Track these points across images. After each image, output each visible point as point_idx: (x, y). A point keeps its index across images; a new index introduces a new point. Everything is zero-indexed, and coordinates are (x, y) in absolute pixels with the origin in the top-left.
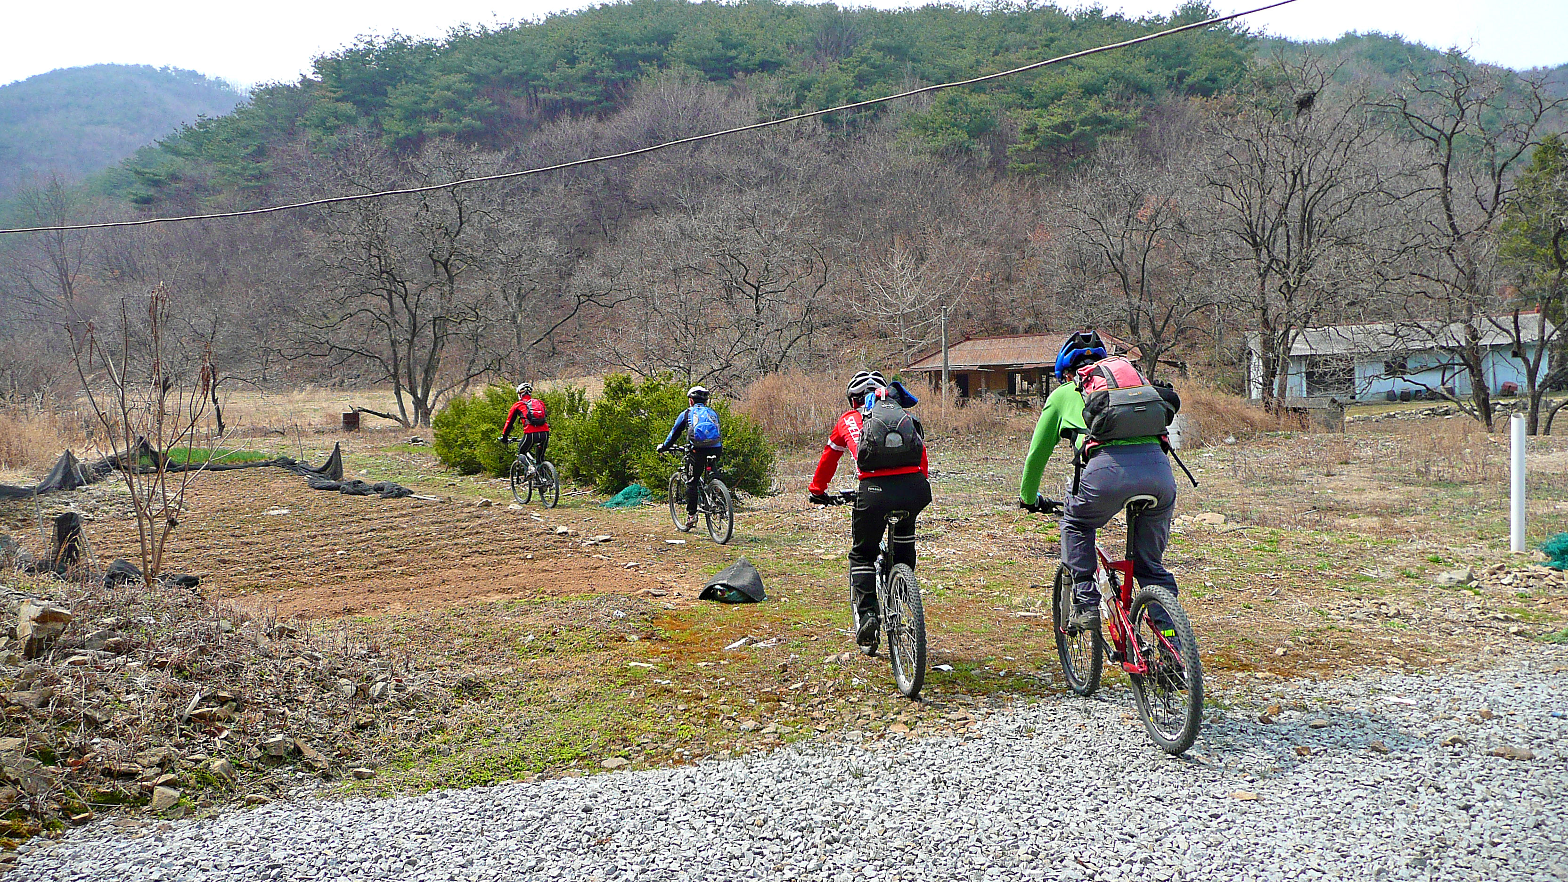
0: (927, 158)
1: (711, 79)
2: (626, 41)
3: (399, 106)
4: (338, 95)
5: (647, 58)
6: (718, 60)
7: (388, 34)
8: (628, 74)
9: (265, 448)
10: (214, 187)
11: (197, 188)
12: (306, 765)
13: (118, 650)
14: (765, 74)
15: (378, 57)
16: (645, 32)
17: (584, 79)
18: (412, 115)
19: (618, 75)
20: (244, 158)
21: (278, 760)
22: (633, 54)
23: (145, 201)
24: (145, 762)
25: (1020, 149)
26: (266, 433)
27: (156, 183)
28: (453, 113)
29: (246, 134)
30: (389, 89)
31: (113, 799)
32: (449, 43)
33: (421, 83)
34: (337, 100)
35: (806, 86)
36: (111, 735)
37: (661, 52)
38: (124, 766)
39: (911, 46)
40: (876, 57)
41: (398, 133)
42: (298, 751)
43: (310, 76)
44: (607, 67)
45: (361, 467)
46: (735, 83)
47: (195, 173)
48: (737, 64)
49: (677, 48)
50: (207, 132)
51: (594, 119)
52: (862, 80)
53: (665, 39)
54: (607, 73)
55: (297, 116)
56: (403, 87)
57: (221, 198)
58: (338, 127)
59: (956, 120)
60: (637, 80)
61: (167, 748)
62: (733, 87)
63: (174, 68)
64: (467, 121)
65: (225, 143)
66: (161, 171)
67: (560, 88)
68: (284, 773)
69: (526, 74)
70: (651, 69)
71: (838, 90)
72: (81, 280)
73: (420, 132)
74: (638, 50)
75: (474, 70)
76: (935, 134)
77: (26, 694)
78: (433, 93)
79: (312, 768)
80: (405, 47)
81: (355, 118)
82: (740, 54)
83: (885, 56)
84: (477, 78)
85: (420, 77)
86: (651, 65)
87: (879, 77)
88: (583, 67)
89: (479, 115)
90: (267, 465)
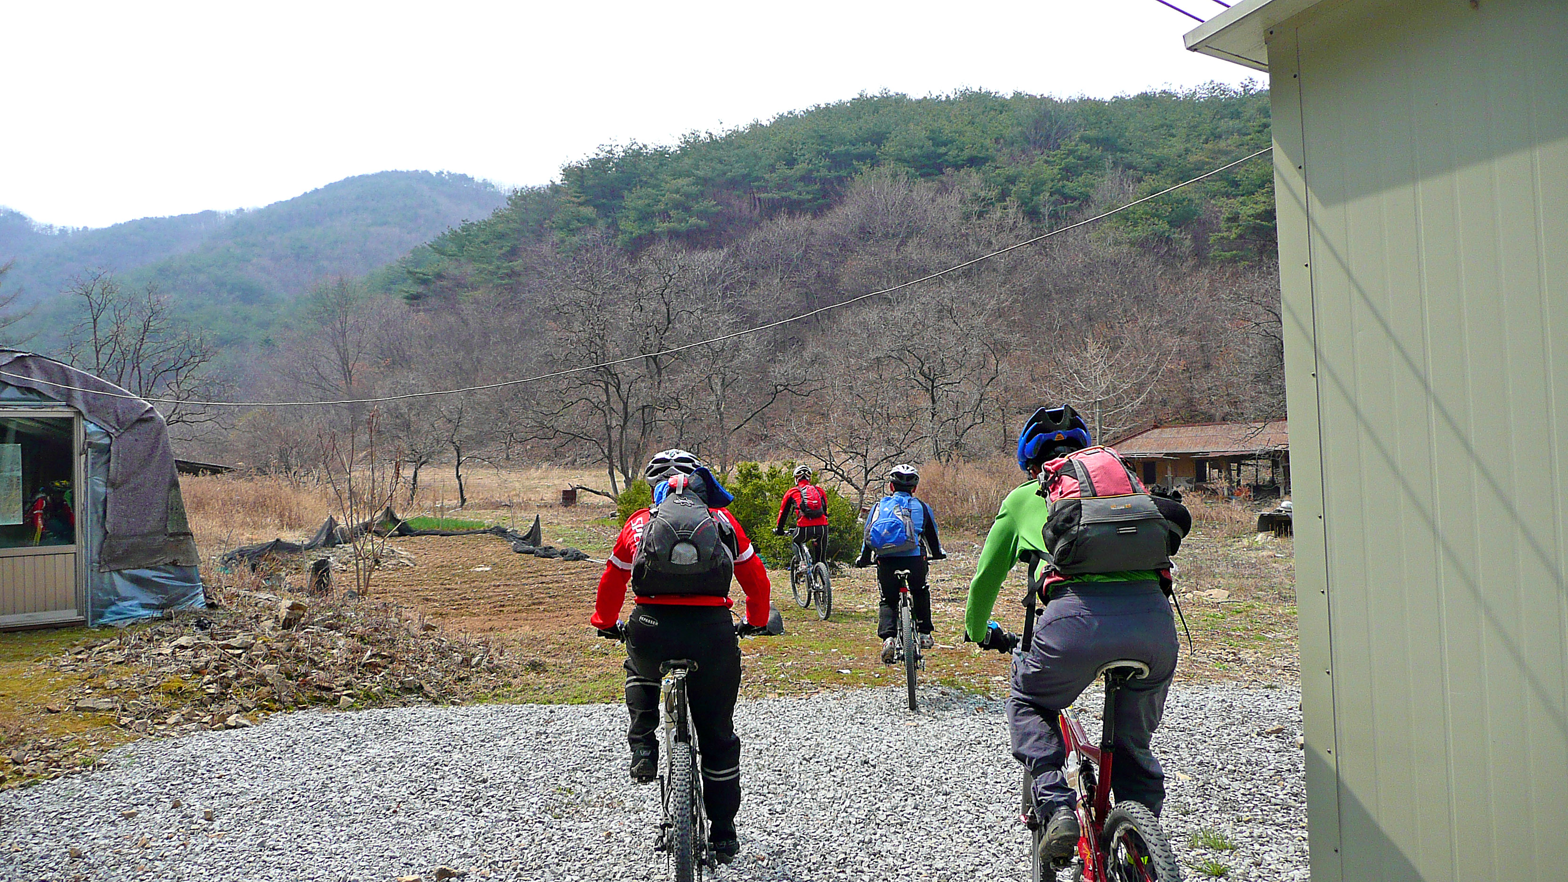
0: (1125, 248)
1: (922, 176)
2: (842, 142)
3: (634, 209)
4: (582, 199)
5: (861, 157)
6: (928, 157)
7: (626, 143)
8: (843, 173)
9: (489, 519)
10: (472, 284)
11: (459, 285)
12: (424, 694)
13: (331, 627)
14: (973, 169)
15: (617, 165)
16: (860, 133)
17: (802, 178)
18: (645, 217)
19: (833, 174)
20: (499, 258)
21: (410, 691)
22: (847, 154)
23: (414, 298)
24: (338, 684)
25: (1222, 238)
26: (497, 506)
27: (425, 282)
28: (682, 214)
29: (502, 236)
30: (626, 193)
31: (319, 700)
32: (681, 149)
33: (654, 187)
34: (580, 204)
35: (1012, 180)
36: (322, 669)
37: (874, 151)
38: (326, 684)
39: (1120, 136)
40: (1084, 148)
41: (632, 233)
42: (421, 687)
43: (558, 182)
44: (823, 167)
45: (559, 536)
46: (944, 178)
47: (457, 272)
48: (946, 161)
49: (890, 147)
50: (469, 235)
51: (809, 216)
52: (1069, 172)
53: (878, 139)
54: (824, 172)
55: (545, 219)
56: (638, 191)
57: (477, 294)
58: (579, 229)
59: (1157, 210)
60: (852, 178)
61: (350, 677)
62: (942, 182)
63: (448, 172)
64: (693, 220)
65: (483, 246)
66: (429, 270)
67: (779, 187)
68: (412, 697)
69: (749, 175)
70: (864, 168)
71: (1044, 183)
72: (361, 367)
73: (652, 232)
74: (853, 150)
75: (700, 173)
76: (1135, 224)
77: (280, 644)
78: (664, 195)
79: (428, 697)
80: (640, 154)
81: (595, 220)
82: (949, 151)
83: (1092, 148)
84: (705, 181)
85: (653, 181)
86: (865, 164)
87: (1086, 168)
88: (801, 168)
89: (701, 215)
90: (484, 532)
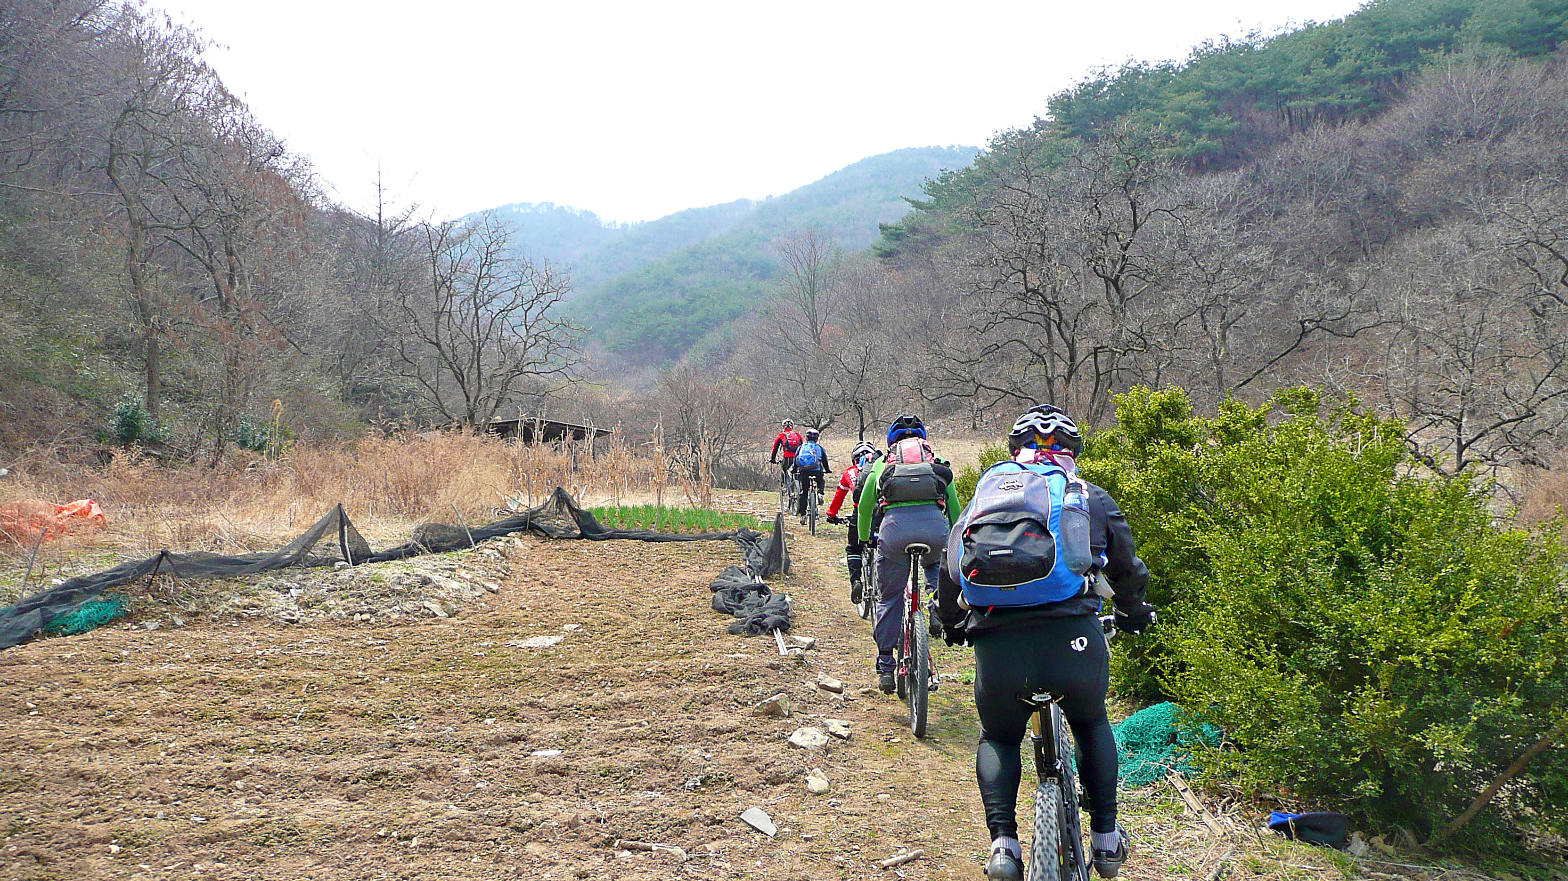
1: (1522, 56)
2: (1403, 26)
4: (1067, 131)
5: (1430, 44)
6: (1533, 32)
8: (1404, 66)
11: (934, 238)
15: (1111, 89)
16: (1429, 13)
17: (1348, 80)
19: (1391, 69)
22: (1411, 41)
23: (887, 255)
27: (898, 238)
28: (1188, 135)
32: (1189, 62)
33: (1155, 107)
34: (1065, 137)
37: (1450, 34)
43: (1044, 118)
44: (1377, 61)
46: (1558, 55)
47: (932, 225)
48: (1561, 32)
49: (1472, 24)
51: (1356, 123)
53: (1457, 17)
54: (1377, 68)
56: (1134, 114)
60: (1417, 71)
62: (1554, 60)
64: (1203, 141)
67: (1315, 92)
69: (1273, 82)
70: (1435, 55)
74: (1419, 36)
75: (1213, 85)
78: (1166, 116)
80: (1139, 73)
84: (1219, 94)
85: (1153, 101)
86: (1436, 51)
88: (1346, 64)
89: (1214, 134)
